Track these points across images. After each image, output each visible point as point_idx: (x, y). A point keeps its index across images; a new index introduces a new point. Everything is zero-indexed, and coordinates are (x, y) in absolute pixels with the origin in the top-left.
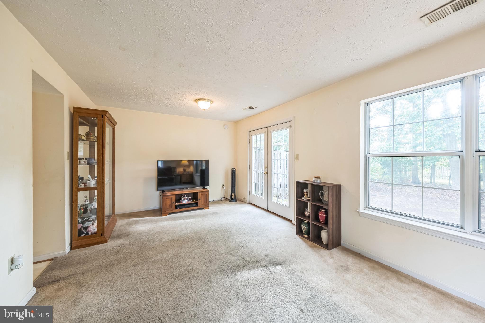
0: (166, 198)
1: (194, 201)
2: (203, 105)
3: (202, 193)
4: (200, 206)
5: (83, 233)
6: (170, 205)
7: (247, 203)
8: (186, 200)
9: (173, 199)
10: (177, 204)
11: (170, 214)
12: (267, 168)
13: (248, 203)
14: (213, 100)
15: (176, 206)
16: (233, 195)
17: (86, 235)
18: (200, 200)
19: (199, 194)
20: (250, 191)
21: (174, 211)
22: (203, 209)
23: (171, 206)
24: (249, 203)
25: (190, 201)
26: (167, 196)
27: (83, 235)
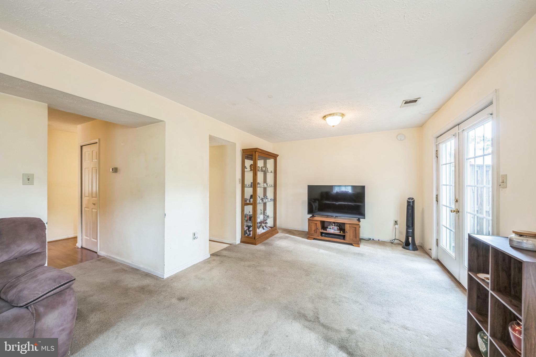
0: (311, 223)
1: (342, 233)
2: (333, 121)
3: (350, 226)
4: (347, 240)
5: (247, 233)
6: (314, 230)
7: (433, 258)
8: (333, 229)
9: (317, 225)
10: (322, 231)
11: (314, 239)
12: (458, 202)
13: (434, 260)
14: (343, 112)
15: (322, 233)
16: (410, 239)
17: (248, 235)
18: (347, 233)
19: (346, 225)
20: (437, 240)
21: (318, 238)
22: (351, 244)
23: (316, 231)
24: (436, 259)
25: (337, 232)
26: (312, 221)
27: (246, 235)
